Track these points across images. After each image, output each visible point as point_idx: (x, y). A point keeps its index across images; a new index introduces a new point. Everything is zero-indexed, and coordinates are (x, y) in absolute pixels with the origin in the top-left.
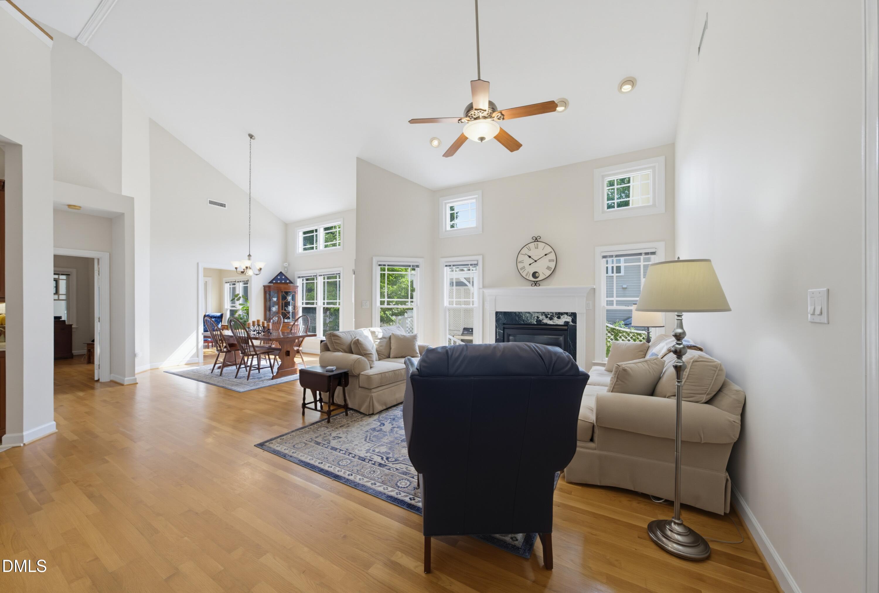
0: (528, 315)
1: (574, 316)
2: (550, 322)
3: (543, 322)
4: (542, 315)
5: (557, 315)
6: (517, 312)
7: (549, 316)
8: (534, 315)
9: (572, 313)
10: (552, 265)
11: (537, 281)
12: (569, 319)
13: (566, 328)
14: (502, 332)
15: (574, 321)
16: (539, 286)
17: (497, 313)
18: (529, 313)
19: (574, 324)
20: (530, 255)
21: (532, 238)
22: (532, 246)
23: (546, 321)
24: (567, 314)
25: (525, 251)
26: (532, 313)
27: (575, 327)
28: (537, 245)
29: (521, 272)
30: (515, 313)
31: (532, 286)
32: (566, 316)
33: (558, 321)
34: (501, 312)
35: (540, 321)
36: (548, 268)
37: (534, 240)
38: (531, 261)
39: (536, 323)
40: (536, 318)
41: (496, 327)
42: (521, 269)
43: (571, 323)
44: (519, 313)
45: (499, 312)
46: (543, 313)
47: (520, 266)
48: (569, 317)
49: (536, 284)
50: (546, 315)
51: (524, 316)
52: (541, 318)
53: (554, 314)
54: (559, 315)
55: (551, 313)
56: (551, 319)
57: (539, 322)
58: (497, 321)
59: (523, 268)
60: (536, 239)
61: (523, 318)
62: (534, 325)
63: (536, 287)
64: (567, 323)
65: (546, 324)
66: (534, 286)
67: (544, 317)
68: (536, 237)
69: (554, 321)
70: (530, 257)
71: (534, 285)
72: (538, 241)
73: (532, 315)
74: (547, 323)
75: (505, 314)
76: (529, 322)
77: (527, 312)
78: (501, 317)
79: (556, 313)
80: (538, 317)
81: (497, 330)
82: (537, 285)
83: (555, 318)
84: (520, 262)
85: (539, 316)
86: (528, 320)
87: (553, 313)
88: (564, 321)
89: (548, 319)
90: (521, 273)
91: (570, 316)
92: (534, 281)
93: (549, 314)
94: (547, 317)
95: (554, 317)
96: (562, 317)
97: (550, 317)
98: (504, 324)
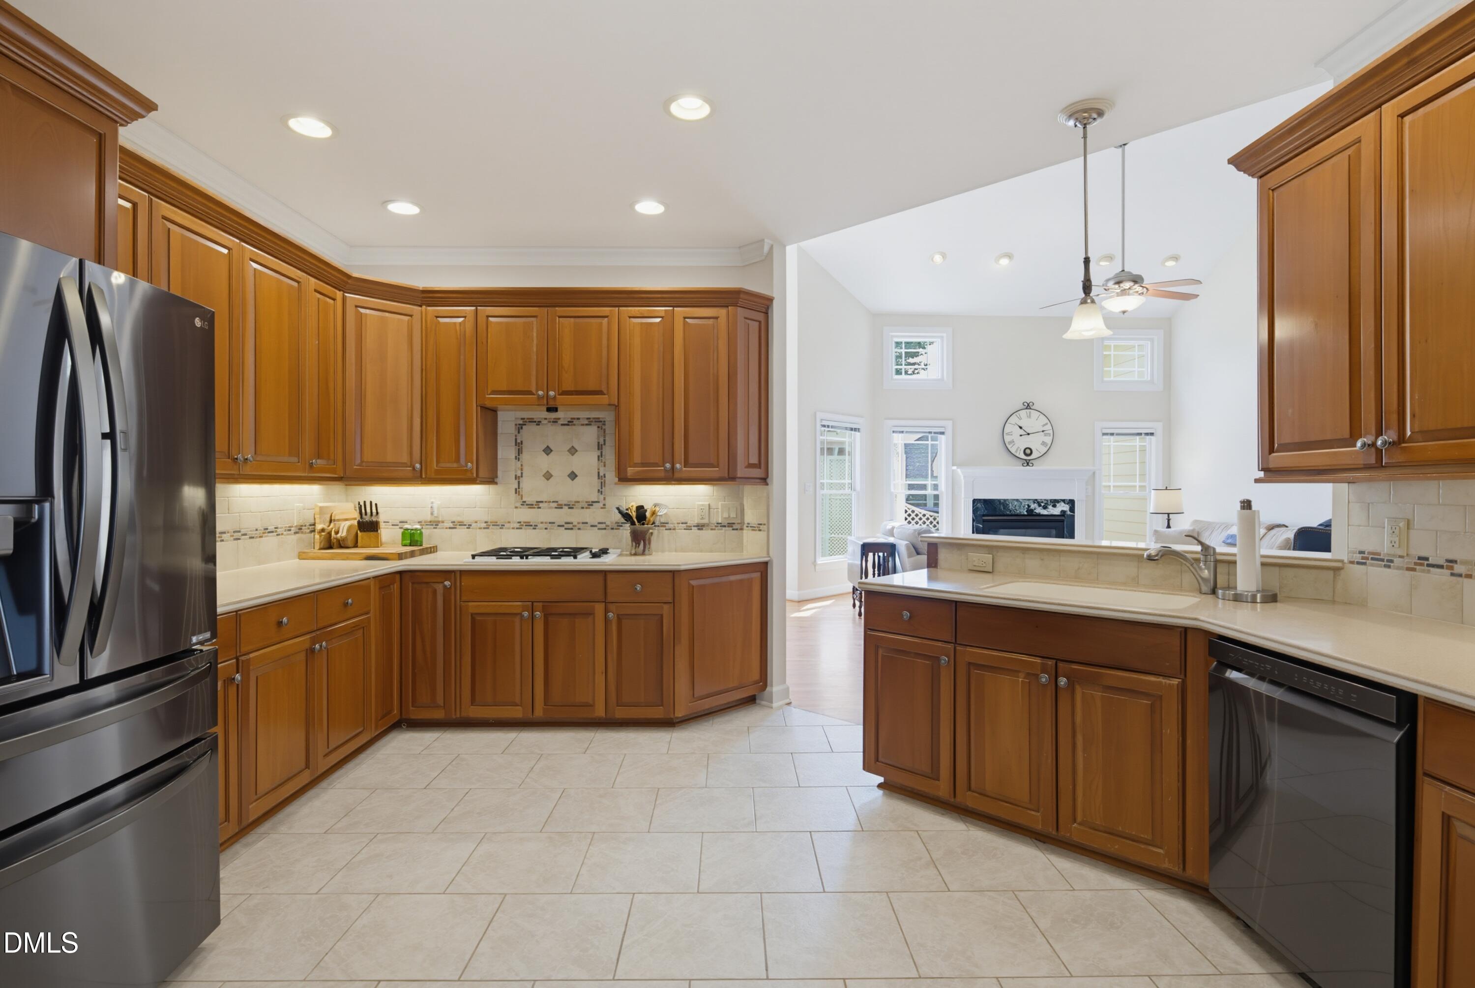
0: (1016, 503)
1: (1072, 503)
2: (1044, 512)
3: (1035, 512)
4: (1034, 503)
5: (1052, 502)
6: (1003, 500)
7: (1043, 504)
8: (1023, 503)
9: (1069, 500)
10: (1048, 440)
11: (1029, 460)
12: (1066, 508)
13: (1063, 518)
14: (981, 526)
15: (1072, 509)
16: (1033, 466)
17: (974, 501)
18: (1017, 500)
19: (1072, 514)
20: (1021, 426)
21: (1023, 403)
22: (1023, 413)
23: (1039, 510)
24: (1064, 501)
25: (1014, 419)
26: (1021, 501)
27: (1073, 516)
28: (1030, 413)
29: (1009, 447)
30: (999, 501)
31: (1023, 466)
32: (1062, 504)
33: (1053, 509)
34: (980, 500)
35: (1032, 510)
36: (1044, 443)
37: (1025, 407)
38: (1022, 432)
39: (1026, 513)
40: (1027, 506)
41: (973, 520)
42: (1010, 443)
43: (1069, 513)
44: (1005, 500)
45: (977, 499)
46: (1035, 501)
47: (1007, 439)
48: (1067, 506)
49: (1028, 464)
50: (1038, 502)
51: (1010, 505)
52: (1033, 506)
53: (1049, 501)
54: (1055, 502)
55: (1045, 500)
56: (1045, 508)
57: (1030, 512)
58: (975, 511)
59: (1012, 442)
60: (1028, 405)
61: (1010, 508)
62: (1024, 515)
63: (1028, 467)
64: (1063, 512)
65: (1039, 515)
66: (1027, 466)
67: (1036, 505)
68: (1028, 403)
69: (1048, 510)
70: (1021, 428)
71: (1026, 464)
72: (1030, 409)
73: (1021, 503)
74: (1040, 513)
75: (987, 502)
76: (1018, 512)
77: (1014, 500)
78: (980, 506)
79: (1051, 500)
80: (1029, 506)
81: (974, 524)
82: (1030, 464)
83: (1050, 507)
84: (1008, 434)
85: (1030, 504)
86: (1016, 510)
87: (1047, 500)
88: (1060, 510)
89: (1041, 508)
90: (1009, 449)
91: (1068, 504)
92: (1026, 460)
93: (1042, 502)
94: (1040, 506)
95: (1048, 505)
96: (1058, 505)
97: (1044, 506)
98: (984, 515)
